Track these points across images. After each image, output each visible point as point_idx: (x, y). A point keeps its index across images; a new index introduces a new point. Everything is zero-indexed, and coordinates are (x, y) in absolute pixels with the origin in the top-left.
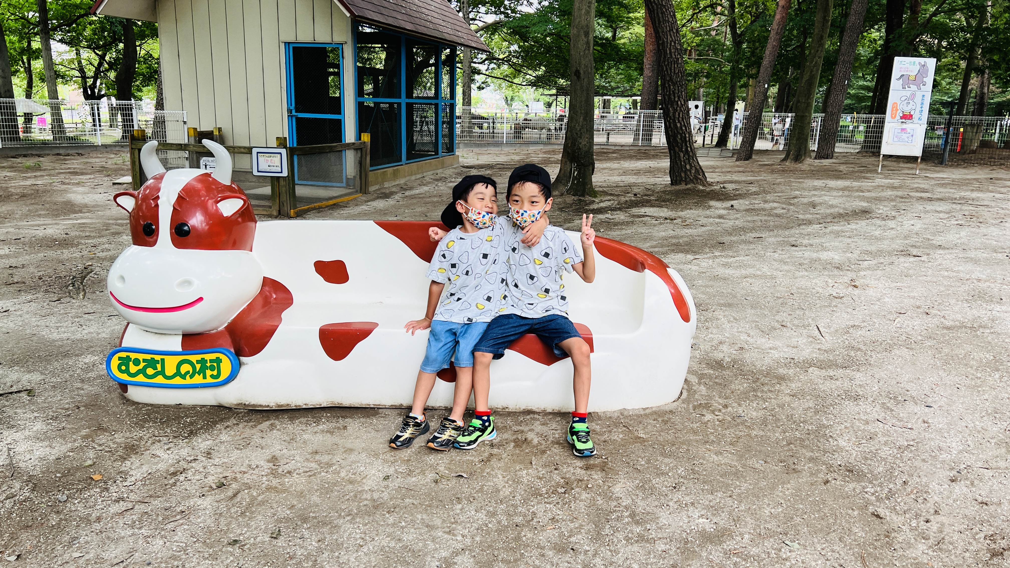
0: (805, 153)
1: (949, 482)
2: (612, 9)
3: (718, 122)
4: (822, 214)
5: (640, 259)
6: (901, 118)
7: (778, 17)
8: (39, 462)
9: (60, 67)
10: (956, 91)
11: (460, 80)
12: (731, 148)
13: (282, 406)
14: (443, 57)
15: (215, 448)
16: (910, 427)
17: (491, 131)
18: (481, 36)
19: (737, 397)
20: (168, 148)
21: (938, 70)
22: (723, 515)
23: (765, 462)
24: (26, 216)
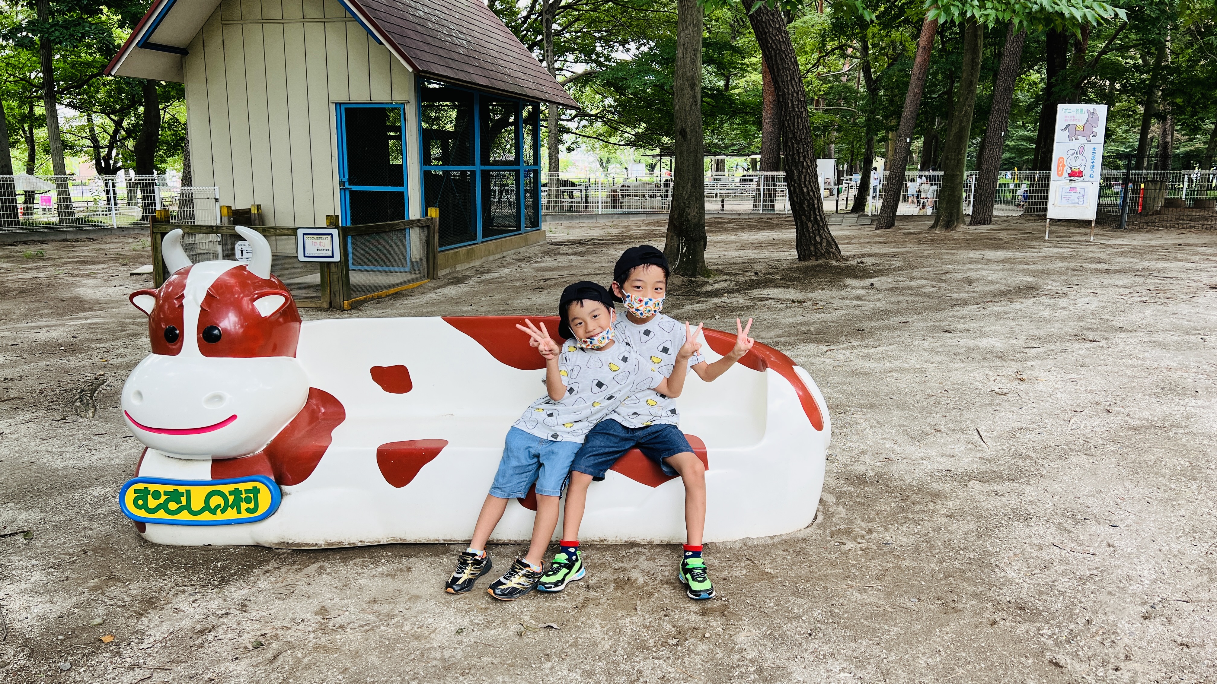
0: (958, 219)
1: (1142, 620)
2: (723, 55)
3: (853, 183)
4: (980, 291)
5: (761, 356)
6: (1070, 175)
7: (919, 59)
8: (37, 621)
9: (69, 135)
10: (1134, 139)
11: (545, 141)
12: (870, 214)
13: (332, 544)
14: (525, 114)
15: (252, 598)
16: (1092, 552)
17: (584, 199)
18: (569, 89)
19: (883, 520)
20: (197, 230)
21: (1110, 117)
22: (869, 667)
23: (919, 600)
24: (25, 316)
